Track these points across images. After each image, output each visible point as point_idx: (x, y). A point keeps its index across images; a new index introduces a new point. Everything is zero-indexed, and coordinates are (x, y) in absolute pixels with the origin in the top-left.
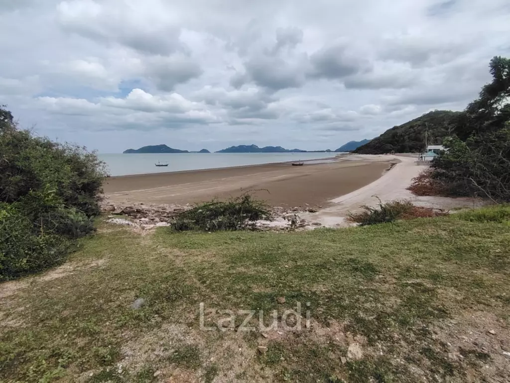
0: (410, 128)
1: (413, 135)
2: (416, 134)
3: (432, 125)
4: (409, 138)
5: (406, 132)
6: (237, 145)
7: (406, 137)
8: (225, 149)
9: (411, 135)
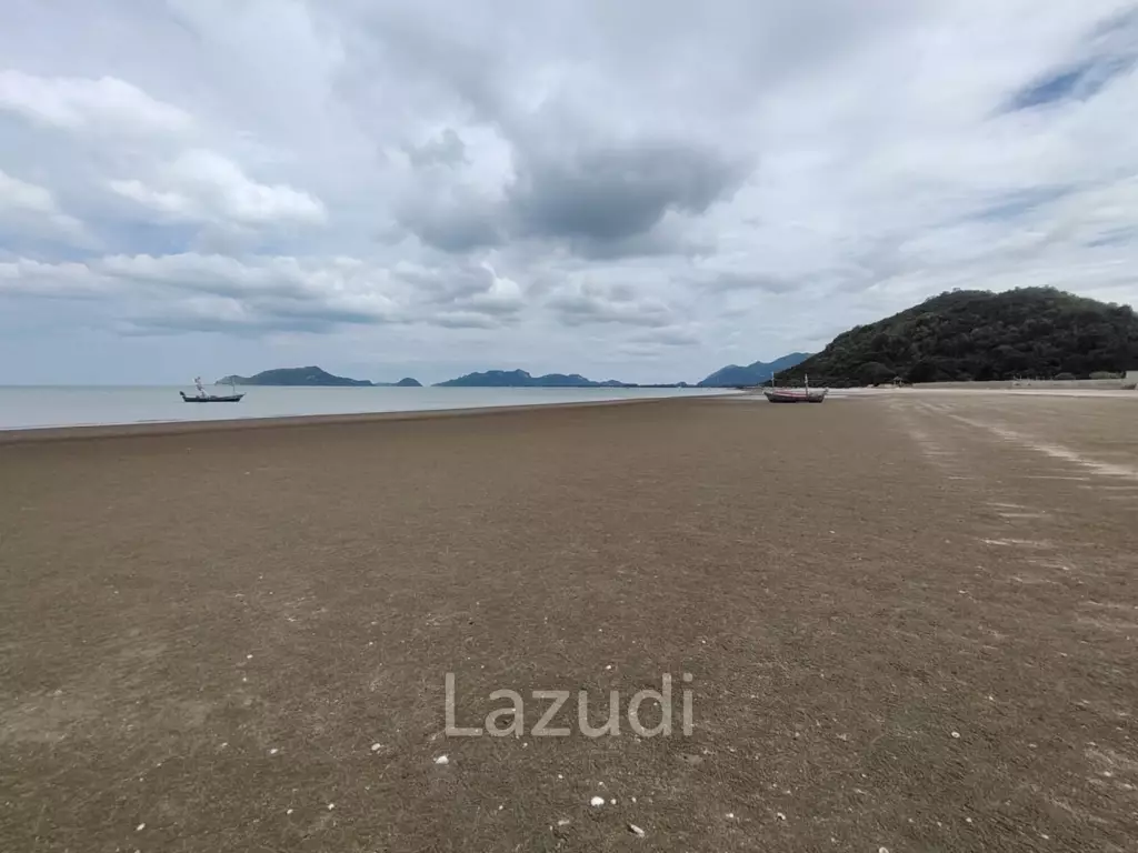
0: (918, 325)
1: (931, 341)
2: (939, 339)
3: (978, 316)
4: (920, 348)
5: (908, 334)
6: (483, 371)
7: (914, 345)
8: (456, 378)
9: (925, 340)
